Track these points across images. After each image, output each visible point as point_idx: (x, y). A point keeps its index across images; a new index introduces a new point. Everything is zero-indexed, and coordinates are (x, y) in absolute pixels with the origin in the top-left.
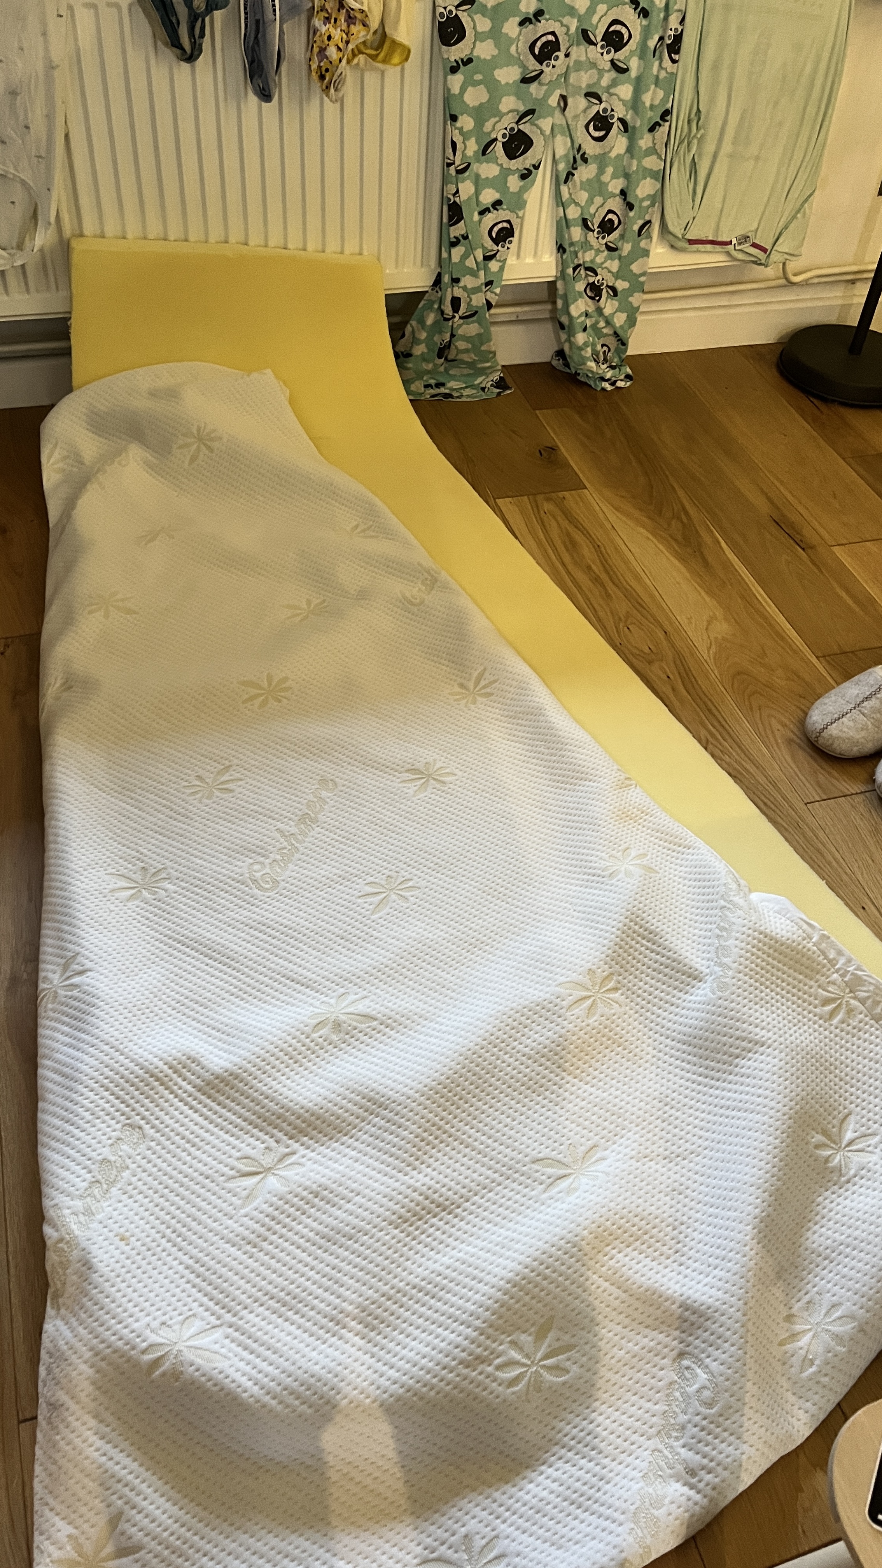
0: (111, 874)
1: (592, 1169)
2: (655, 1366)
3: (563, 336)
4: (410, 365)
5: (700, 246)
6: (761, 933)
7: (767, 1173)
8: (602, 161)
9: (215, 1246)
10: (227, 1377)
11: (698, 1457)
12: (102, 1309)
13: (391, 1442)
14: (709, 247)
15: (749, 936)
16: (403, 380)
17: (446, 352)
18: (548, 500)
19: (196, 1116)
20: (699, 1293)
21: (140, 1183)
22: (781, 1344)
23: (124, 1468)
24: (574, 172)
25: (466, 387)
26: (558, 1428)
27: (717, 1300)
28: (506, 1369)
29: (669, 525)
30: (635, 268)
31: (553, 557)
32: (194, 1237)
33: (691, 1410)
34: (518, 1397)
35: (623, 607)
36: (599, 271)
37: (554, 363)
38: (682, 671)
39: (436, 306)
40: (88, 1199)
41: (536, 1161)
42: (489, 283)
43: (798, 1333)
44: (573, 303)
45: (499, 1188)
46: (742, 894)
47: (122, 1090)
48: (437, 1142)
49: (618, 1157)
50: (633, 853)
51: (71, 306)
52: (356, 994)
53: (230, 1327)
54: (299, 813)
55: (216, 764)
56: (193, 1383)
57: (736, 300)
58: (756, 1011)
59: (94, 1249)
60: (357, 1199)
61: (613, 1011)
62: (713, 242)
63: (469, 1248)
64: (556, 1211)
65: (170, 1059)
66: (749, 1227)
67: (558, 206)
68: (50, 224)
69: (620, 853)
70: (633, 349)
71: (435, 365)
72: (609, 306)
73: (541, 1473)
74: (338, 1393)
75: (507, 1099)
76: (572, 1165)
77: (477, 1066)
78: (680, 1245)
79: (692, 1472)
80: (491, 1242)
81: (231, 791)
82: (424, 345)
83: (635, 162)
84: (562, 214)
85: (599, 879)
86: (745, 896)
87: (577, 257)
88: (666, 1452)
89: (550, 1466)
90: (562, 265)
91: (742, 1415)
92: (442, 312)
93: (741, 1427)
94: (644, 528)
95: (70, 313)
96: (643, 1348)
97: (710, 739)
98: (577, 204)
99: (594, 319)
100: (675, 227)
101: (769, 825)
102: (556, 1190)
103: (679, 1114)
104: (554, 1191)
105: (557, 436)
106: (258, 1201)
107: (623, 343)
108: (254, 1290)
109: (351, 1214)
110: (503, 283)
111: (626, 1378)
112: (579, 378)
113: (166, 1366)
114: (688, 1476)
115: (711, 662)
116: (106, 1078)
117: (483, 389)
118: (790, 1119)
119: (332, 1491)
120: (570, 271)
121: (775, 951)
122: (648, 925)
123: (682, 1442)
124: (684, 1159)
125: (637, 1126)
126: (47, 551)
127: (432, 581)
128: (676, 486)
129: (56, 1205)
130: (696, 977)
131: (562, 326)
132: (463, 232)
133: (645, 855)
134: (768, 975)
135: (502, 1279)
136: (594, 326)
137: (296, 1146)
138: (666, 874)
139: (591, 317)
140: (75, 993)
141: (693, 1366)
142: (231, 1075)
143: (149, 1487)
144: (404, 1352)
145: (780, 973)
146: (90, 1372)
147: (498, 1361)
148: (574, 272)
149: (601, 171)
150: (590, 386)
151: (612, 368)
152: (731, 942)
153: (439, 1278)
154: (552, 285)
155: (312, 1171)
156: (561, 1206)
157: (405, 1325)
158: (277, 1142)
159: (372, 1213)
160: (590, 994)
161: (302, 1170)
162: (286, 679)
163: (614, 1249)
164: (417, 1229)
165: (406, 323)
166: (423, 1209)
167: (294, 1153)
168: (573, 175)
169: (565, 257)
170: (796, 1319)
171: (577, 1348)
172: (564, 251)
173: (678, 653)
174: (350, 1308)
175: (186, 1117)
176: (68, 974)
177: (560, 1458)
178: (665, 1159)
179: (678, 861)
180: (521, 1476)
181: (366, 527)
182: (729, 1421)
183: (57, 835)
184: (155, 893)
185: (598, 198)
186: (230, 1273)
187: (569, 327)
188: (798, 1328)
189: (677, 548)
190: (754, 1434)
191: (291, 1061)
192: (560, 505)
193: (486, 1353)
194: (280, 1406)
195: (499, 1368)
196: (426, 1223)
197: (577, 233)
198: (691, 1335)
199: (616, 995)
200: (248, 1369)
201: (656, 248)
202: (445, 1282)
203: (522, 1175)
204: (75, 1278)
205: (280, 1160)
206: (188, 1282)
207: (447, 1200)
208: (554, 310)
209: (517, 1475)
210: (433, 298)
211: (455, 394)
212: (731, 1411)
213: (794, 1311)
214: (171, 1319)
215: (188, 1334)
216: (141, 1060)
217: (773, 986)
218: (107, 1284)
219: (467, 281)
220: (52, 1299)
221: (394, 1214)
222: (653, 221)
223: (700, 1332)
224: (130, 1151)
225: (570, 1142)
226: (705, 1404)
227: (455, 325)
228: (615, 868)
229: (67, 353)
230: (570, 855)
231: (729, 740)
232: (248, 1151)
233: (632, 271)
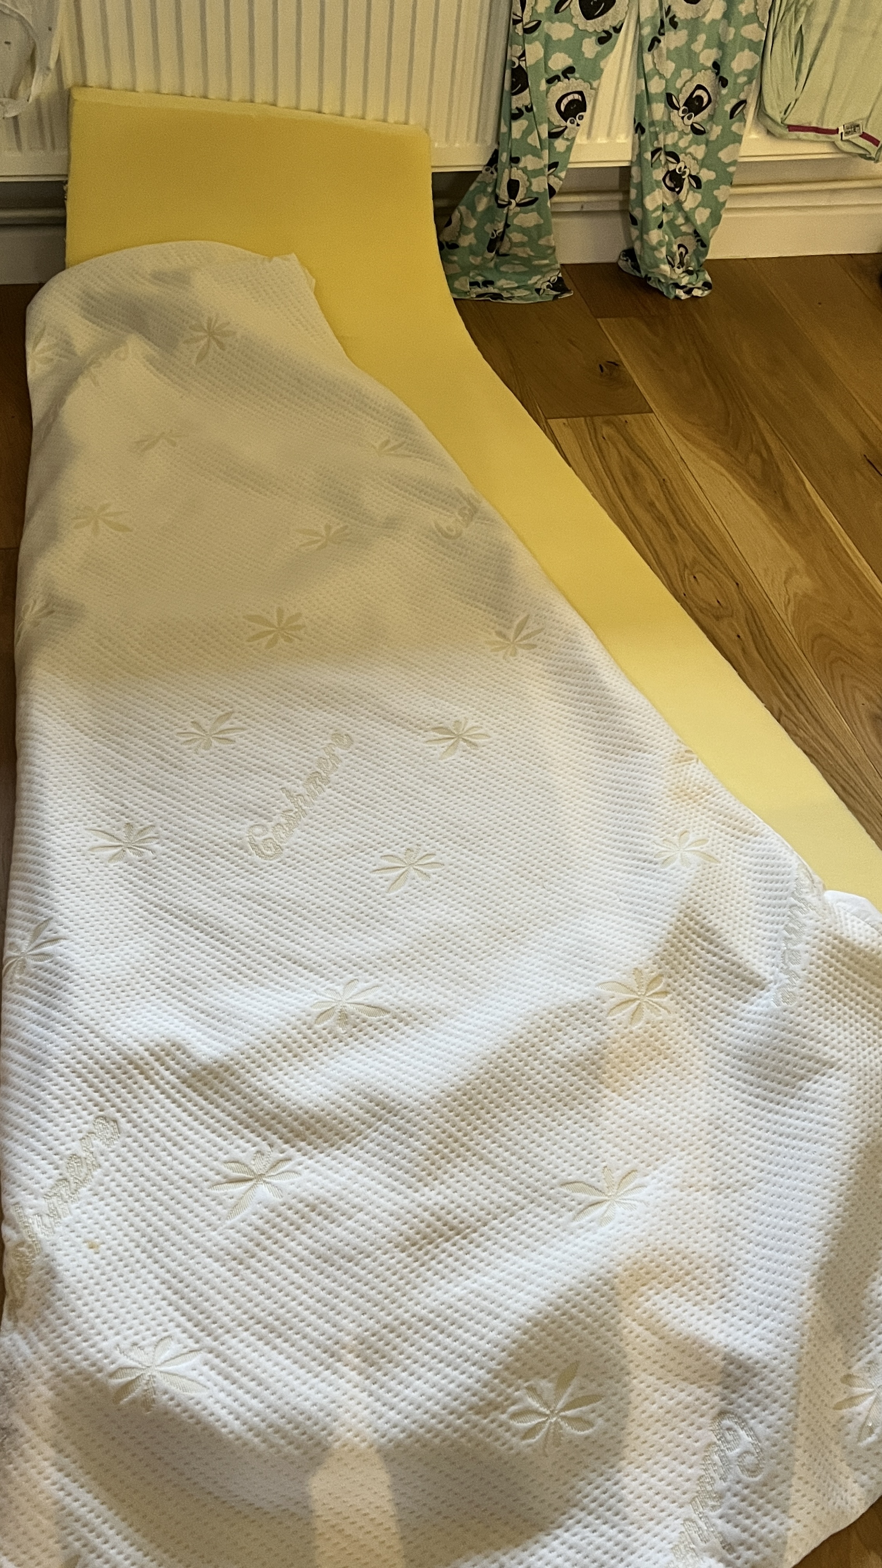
0: (91, 830)
1: (629, 1197)
2: (692, 1424)
3: (635, 233)
4: (455, 258)
5: (802, 134)
6: (835, 939)
7: (830, 1212)
8: (694, 26)
9: (196, 1260)
10: (205, 1409)
11: (737, 1530)
12: (66, 1324)
13: (388, 1494)
14: (811, 135)
15: (821, 940)
16: (447, 276)
17: (498, 244)
18: (608, 423)
19: (178, 1111)
20: (746, 1345)
21: (113, 1184)
22: (838, 1407)
23: (84, 1506)
24: (661, 38)
25: (518, 287)
26: (578, 1488)
27: (767, 1354)
28: (522, 1419)
29: (747, 459)
30: (724, 155)
31: (611, 490)
32: (172, 1248)
33: (730, 1477)
34: (535, 1451)
35: (690, 553)
36: (681, 157)
37: (622, 264)
38: (755, 629)
39: (490, 190)
40: (54, 1199)
41: (564, 1184)
42: (553, 165)
43: (858, 1397)
44: (649, 194)
45: (521, 1212)
46: (816, 892)
47: (96, 1077)
48: (453, 1155)
49: (660, 1185)
50: (692, 838)
51: (68, 170)
52: (367, 982)
53: (211, 1352)
54: (308, 770)
55: (214, 709)
56: (166, 1413)
57: (838, 200)
58: (826, 1027)
59: (59, 1255)
60: (360, 1215)
61: (660, 1018)
62: (817, 130)
63: (485, 1279)
64: (586, 1242)
65: (152, 1044)
66: (807, 1274)
67: (639, 77)
68: (48, 69)
69: (676, 838)
70: (714, 253)
71: (484, 259)
72: (690, 199)
73: (556, 1538)
74: (330, 1434)
75: (535, 1111)
76: (606, 1190)
77: (502, 1072)
78: (726, 1290)
79: (729, 1547)
80: (510, 1274)
81: (233, 741)
82: (472, 235)
83: (732, 31)
84: (644, 88)
85: (651, 866)
86: (819, 895)
87: (657, 139)
88: (701, 1523)
89: (567, 1531)
90: (639, 149)
91: (790, 1486)
92: (497, 197)
93: (788, 1499)
94: (718, 461)
95: (67, 176)
96: (678, 1404)
97: (783, 710)
98: (661, 76)
99: (671, 214)
100: (774, 110)
101: (849, 814)
102: (588, 1218)
103: (731, 1139)
104: (584, 1220)
105: (621, 349)
106: (246, 1211)
107: (704, 244)
108: (238, 1312)
109: (352, 1233)
110: (570, 166)
111: (658, 1436)
112: (649, 283)
113: (137, 1392)
114: (724, 1552)
115: (789, 622)
116: (79, 1063)
117: (538, 291)
118: (860, 1152)
119: (317, 1543)
120: (648, 156)
121: (851, 959)
122: (706, 921)
123: (719, 1511)
124: (735, 1191)
125: (683, 1150)
126: (30, 454)
127: (472, 511)
128: (756, 414)
129: (17, 1203)
130: (758, 984)
131: (634, 221)
132: (527, 102)
133: (704, 841)
134: (842, 987)
135: (522, 1316)
136: (671, 223)
137: (292, 1151)
138: (729, 863)
139: (668, 211)
140: (46, 963)
141: (736, 1427)
142: (221, 1067)
143: (111, 1528)
144: (407, 1392)
145: (855, 986)
146: (50, 1394)
147: (513, 1409)
148: (653, 156)
149: (692, 38)
150: (662, 293)
151: (690, 273)
152: (801, 946)
153: (449, 1311)
154: (625, 172)
155: (309, 1181)
156: (592, 1237)
157: (408, 1361)
158: (271, 1145)
159: (376, 1233)
160: (635, 996)
161: (296, 1179)
162: (299, 615)
163: (651, 1289)
164: (426, 1254)
165: (453, 208)
166: (435, 1232)
167: (288, 1159)
168: (659, 41)
169: (643, 138)
170: (857, 1381)
171: (603, 1400)
172: (643, 131)
173: (752, 610)
174: (347, 1339)
175: (168, 1112)
176: (39, 941)
177: (579, 1522)
178: (713, 1190)
179: (742, 850)
180: (534, 1539)
181: (396, 443)
182: (774, 1492)
183: (30, 781)
184: (141, 854)
185: (686, 70)
186: (212, 1292)
187: (642, 221)
188: (857, 1391)
189: (754, 486)
190: (801, 1509)
191: (290, 1055)
192: (622, 430)
193: (499, 1399)
194: (263, 1445)
195: (514, 1416)
196: (437, 1247)
197: (659, 110)
198: (734, 1392)
199: (665, 1000)
200: (229, 1400)
201: (750, 133)
202: (456, 1315)
203: (549, 1199)
204: (36, 1286)
205: (273, 1167)
206: (164, 1299)
207: (462, 1222)
208: (626, 201)
209: (529, 1537)
210: (487, 180)
211: (505, 294)
212: (777, 1480)
213: (854, 1370)
214: (144, 1339)
215: (163, 1358)
216: (119, 1044)
217: (846, 1000)
218: (73, 1296)
219: (529, 162)
220: (10, 1310)
221: (401, 1235)
222: (749, 101)
223: (745, 1389)
224: (104, 1147)
225: (604, 1164)
226: (748, 1470)
227: (511, 214)
228: (668, 855)
229: (61, 223)
230: (617, 837)
231: (807, 714)
232: (237, 1154)
233: (720, 159)
